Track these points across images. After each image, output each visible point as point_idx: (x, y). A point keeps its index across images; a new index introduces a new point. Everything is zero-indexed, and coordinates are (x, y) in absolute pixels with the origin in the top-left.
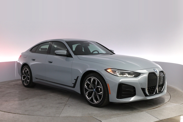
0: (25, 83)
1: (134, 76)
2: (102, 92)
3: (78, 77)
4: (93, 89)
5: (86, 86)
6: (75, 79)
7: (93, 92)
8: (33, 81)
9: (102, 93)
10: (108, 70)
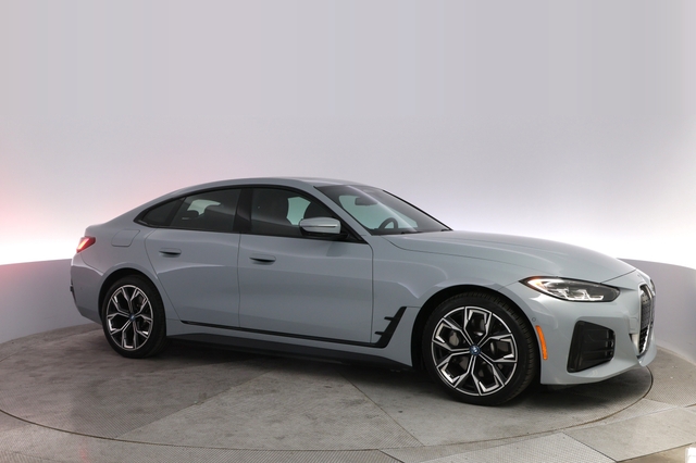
0: (124, 341)
1: (602, 297)
2: (511, 356)
3: (402, 310)
4: (470, 347)
5: (438, 337)
6: (386, 318)
7: (469, 356)
8: (168, 334)
9: (514, 359)
10: (530, 282)
